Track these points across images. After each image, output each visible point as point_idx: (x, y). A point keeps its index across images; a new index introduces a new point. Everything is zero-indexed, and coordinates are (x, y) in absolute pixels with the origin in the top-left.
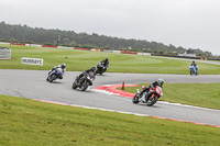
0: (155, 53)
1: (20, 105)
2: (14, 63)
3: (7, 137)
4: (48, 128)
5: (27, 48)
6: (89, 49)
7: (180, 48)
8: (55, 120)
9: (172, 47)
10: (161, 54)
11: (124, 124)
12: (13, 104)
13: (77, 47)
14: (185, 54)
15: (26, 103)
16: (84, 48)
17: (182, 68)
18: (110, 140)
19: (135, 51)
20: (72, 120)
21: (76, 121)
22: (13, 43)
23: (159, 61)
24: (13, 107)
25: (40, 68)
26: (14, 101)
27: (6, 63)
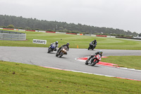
0: (118, 36)
1: (32, 70)
2: (28, 43)
3: (24, 90)
4: (50, 85)
5: (36, 33)
6: (76, 33)
7: (135, 33)
8: (54, 80)
9: (129, 32)
10: (122, 37)
11: (98, 82)
12: (28, 69)
13: (68, 33)
14: (138, 37)
15: (36, 68)
16: (73, 33)
17: (136, 46)
18: (90, 92)
19: (105, 35)
20: (65, 79)
21: (68, 80)
22: (27, 30)
23: (121, 42)
24: (28, 71)
25: (45, 46)
26: (29, 67)
27: (23, 43)
